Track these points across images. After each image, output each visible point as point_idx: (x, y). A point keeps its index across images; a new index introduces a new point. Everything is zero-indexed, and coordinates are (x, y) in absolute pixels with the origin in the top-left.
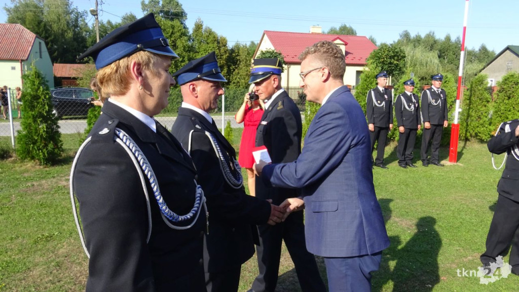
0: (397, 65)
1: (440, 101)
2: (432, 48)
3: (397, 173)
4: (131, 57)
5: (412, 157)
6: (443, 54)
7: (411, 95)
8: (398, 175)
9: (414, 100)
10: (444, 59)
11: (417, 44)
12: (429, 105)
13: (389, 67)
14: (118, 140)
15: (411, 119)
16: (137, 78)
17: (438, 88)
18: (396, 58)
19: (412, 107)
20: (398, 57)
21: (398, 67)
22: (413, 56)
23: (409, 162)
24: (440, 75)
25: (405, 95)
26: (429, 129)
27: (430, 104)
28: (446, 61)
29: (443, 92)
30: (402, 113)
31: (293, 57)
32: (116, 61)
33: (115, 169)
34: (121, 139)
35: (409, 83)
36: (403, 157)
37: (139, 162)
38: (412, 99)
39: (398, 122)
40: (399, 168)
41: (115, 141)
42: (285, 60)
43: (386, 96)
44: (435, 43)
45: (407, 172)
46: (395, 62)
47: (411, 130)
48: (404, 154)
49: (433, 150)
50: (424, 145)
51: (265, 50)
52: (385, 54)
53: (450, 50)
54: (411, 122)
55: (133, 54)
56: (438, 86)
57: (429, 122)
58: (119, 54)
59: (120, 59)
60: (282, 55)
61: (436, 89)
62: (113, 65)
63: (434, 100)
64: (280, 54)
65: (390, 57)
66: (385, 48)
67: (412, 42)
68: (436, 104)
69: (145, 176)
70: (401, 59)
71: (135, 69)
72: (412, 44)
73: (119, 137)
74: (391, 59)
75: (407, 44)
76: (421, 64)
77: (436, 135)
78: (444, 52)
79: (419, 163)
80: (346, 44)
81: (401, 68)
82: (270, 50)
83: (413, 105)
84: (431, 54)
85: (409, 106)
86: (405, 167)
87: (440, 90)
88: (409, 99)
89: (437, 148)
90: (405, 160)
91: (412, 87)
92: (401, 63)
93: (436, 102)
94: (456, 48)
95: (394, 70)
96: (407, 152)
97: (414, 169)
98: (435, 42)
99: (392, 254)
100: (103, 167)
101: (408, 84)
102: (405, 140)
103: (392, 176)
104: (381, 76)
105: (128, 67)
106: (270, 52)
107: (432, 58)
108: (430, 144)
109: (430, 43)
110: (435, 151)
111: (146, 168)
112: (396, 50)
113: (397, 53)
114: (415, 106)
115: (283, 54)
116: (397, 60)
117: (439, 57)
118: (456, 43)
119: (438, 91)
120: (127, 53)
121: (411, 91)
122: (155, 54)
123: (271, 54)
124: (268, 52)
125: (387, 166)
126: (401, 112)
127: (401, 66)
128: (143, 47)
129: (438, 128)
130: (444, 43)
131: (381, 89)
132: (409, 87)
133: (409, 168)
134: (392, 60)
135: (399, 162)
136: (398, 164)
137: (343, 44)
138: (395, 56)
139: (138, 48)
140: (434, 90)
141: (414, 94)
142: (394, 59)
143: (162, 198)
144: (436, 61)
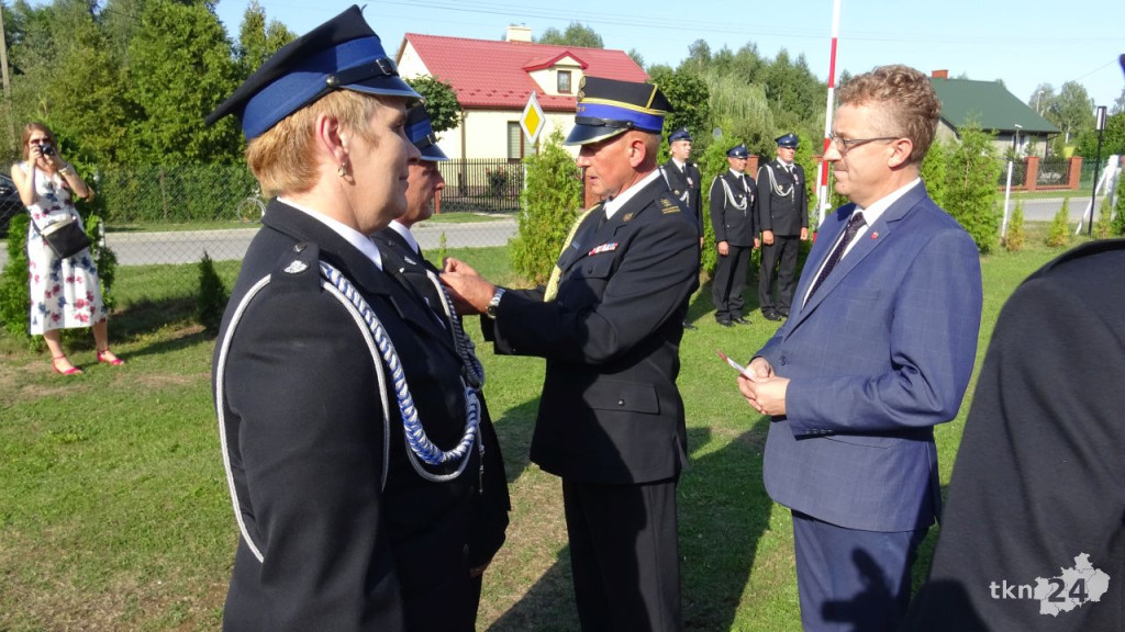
0: (692, 114)
1: (792, 188)
2: (752, 78)
3: (715, 337)
4: (314, 106)
5: (741, 303)
6: (774, 91)
7: (741, 177)
8: (718, 342)
9: (746, 188)
10: (776, 99)
11: (725, 70)
12: (771, 195)
13: (678, 117)
14: (327, 286)
15: (741, 228)
16: (332, 151)
17: (789, 162)
18: (690, 98)
19: (744, 202)
20: (694, 96)
21: (695, 118)
22: (718, 94)
23: (738, 313)
24: (791, 136)
25: (729, 177)
26: (771, 245)
27: (773, 195)
28: (780, 104)
29: (799, 170)
30: (724, 213)
31: (490, 95)
32: (284, 118)
33: (325, 349)
34: (332, 284)
35: (737, 153)
36: (725, 304)
37: (373, 335)
38: (743, 186)
39: (716, 233)
40: (718, 326)
41: (323, 289)
42: (459, 100)
43: (690, 181)
44: (759, 67)
45: (734, 334)
46: (689, 107)
47: (741, 249)
48: (726, 299)
49: (780, 288)
50: (763, 277)
51: (415, 77)
52: (668, 90)
53: (787, 83)
54: (742, 232)
55: (319, 98)
56: (789, 159)
57: (771, 230)
58: (288, 102)
59: (291, 114)
60: (453, 90)
61: (784, 165)
62: (279, 128)
63: (781, 188)
64: (448, 87)
65: (679, 95)
66: (667, 76)
67: (714, 65)
68: (784, 195)
69: (385, 364)
70: (699, 101)
71: (326, 132)
72: (716, 69)
73: (329, 281)
74: (679, 99)
75: (705, 69)
76: (734, 112)
77: (786, 257)
78: (776, 87)
79: (757, 314)
80: (584, 67)
81: (699, 119)
82: (426, 78)
83: (745, 199)
84: (752, 90)
85: (738, 201)
86: (729, 325)
87: (792, 166)
88: (736, 185)
89: (789, 284)
90: (728, 311)
91: (744, 161)
92: (700, 110)
93: (785, 191)
94: (797, 77)
95: (686, 123)
96: (734, 295)
97: (747, 327)
98: (759, 65)
99: (735, 501)
100: (298, 345)
101: (735, 155)
102: (729, 268)
103: (707, 343)
104: (678, 139)
105: (310, 130)
106: (426, 82)
107: (756, 97)
108: (775, 275)
109: (748, 67)
110: (785, 290)
111: (387, 348)
112: (690, 82)
113: (692, 87)
114: (749, 201)
115: (454, 88)
116: (693, 103)
117: (768, 96)
118: (798, 67)
119: (788, 168)
120: (306, 98)
121: (741, 168)
122: (366, 95)
123: (429, 87)
124: (420, 81)
125: (694, 324)
126: (722, 210)
127: (701, 114)
128: (338, 82)
129: (791, 241)
130: (775, 67)
131: (680, 165)
132: (738, 161)
133: (737, 327)
134: (683, 103)
135: (716, 315)
136: (714, 319)
137: (578, 67)
138: (687, 94)
139: (328, 85)
140: (782, 167)
141: (746, 176)
142: (686, 100)
143: (416, 412)
144: (763, 104)
